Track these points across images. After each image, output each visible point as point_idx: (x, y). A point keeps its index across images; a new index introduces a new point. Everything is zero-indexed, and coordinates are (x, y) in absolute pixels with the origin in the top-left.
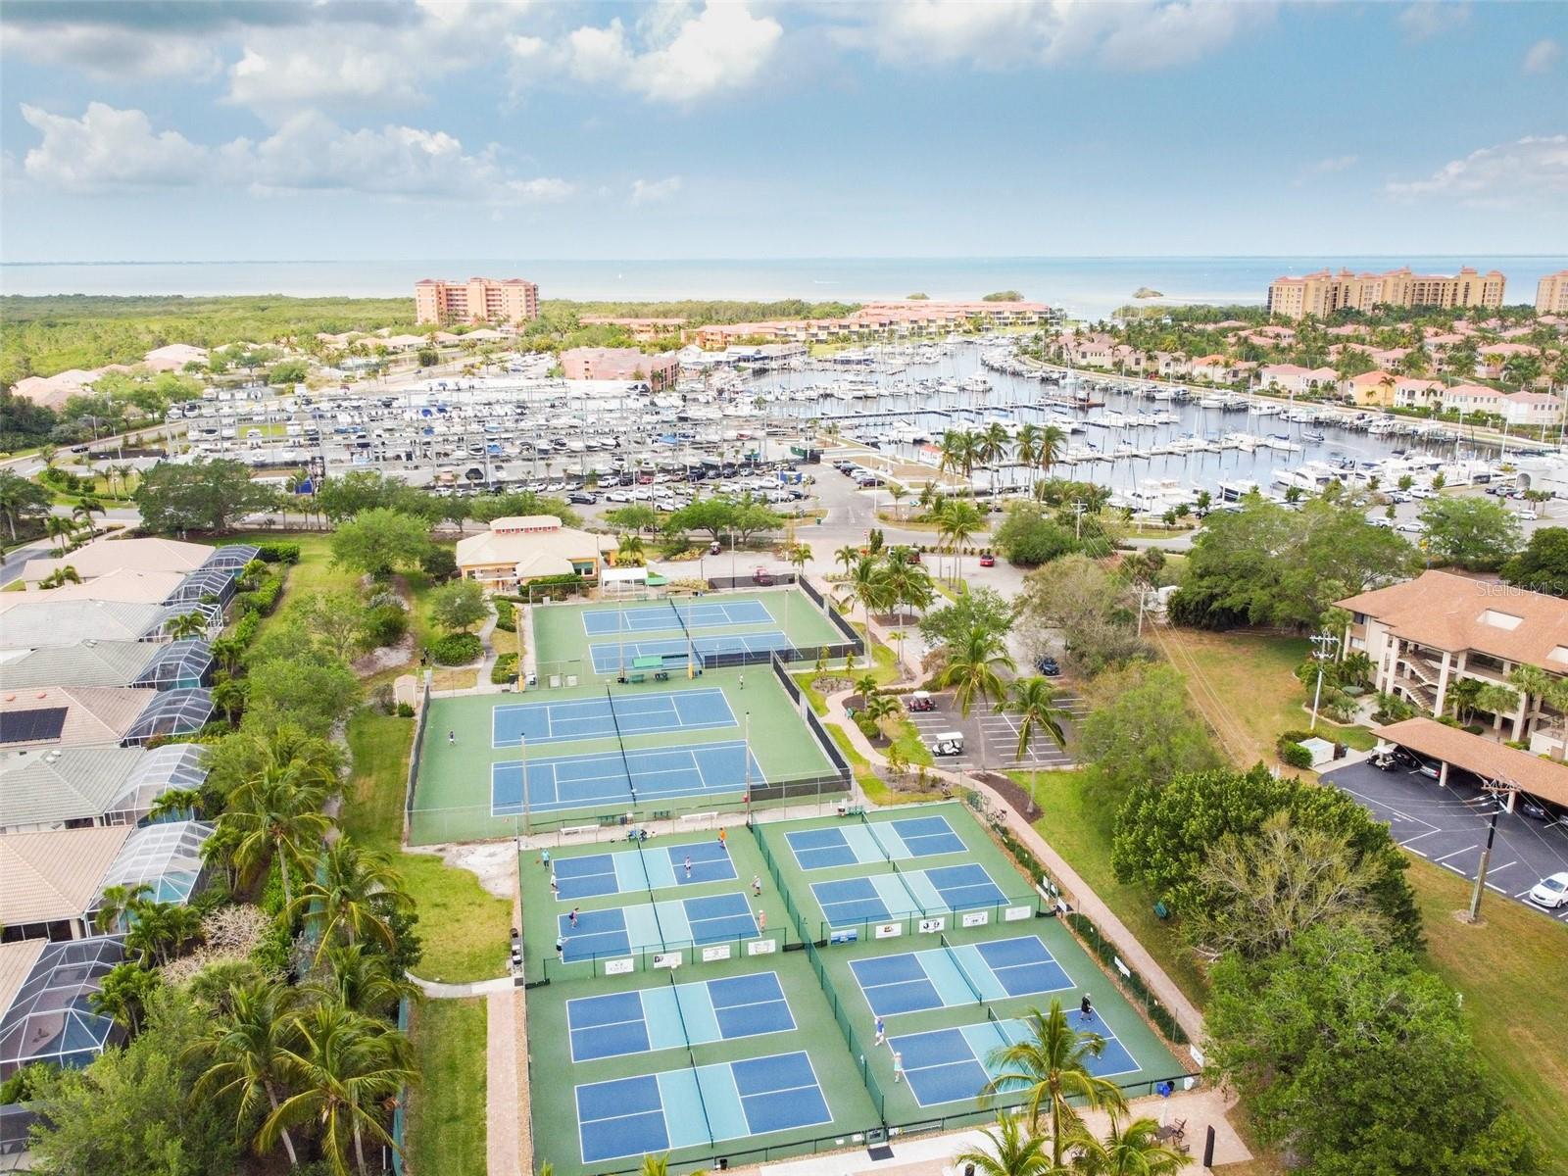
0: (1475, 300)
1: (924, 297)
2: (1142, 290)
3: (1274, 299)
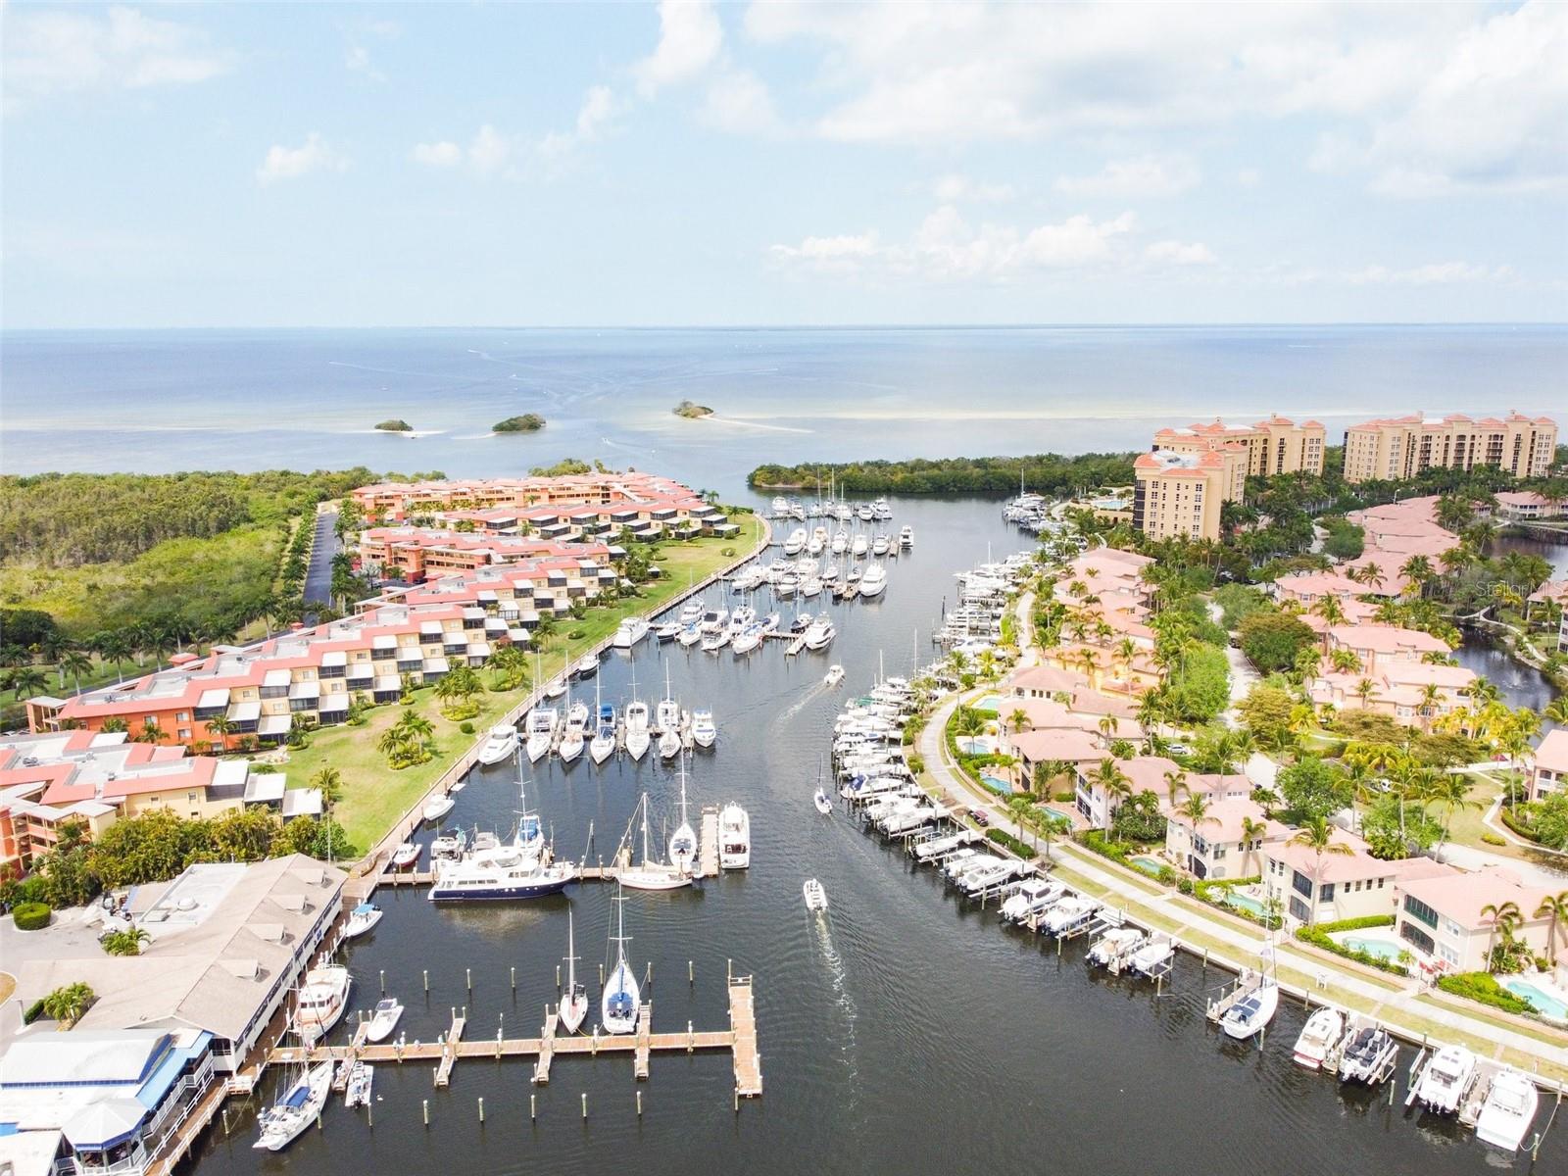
0: (1291, 466)
2: (685, 404)
3: (1148, 500)
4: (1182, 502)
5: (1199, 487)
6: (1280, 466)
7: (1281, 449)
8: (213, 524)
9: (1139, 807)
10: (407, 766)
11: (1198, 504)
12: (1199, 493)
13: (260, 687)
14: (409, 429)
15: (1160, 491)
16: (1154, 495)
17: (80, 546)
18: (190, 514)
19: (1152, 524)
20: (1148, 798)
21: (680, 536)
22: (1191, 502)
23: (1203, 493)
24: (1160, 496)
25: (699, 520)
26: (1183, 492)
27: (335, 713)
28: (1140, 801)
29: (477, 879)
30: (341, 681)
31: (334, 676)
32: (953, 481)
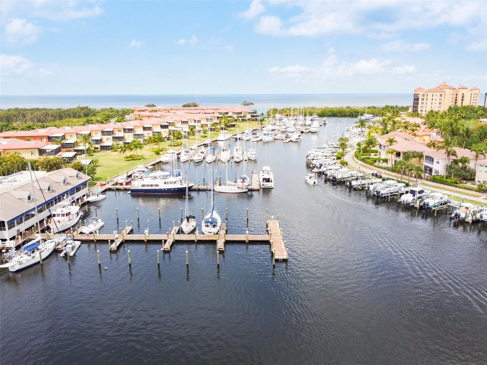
0: (466, 103)
1: (153, 106)
2: (245, 102)
3: (420, 101)
4: (434, 101)
5: (441, 95)
6: (462, 103)
7: (463, 97)
8: (82, 115)
9: (460, 165)
10: (131, 160)
11: (440, 102)
12: (441, 97)
13: (77, 134)
14: (156, 106)
15: (425, 98)
16: (423, 99)
17: (36, 118)
18: (74, 111)
19: (421, 111)
20: (464, 161)
21: (243, 120)
22: (438, 101)
23: (443, 97)
24: (425, 99)
25: (250, 115)
26: (434, 97)
27: (106, 146)
28: (461, 161)
29: (150, 184)
30: (111, 137)
31: (107, 135)
32: (339, 112)
